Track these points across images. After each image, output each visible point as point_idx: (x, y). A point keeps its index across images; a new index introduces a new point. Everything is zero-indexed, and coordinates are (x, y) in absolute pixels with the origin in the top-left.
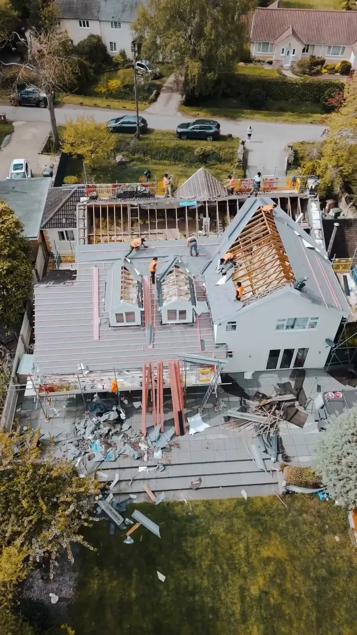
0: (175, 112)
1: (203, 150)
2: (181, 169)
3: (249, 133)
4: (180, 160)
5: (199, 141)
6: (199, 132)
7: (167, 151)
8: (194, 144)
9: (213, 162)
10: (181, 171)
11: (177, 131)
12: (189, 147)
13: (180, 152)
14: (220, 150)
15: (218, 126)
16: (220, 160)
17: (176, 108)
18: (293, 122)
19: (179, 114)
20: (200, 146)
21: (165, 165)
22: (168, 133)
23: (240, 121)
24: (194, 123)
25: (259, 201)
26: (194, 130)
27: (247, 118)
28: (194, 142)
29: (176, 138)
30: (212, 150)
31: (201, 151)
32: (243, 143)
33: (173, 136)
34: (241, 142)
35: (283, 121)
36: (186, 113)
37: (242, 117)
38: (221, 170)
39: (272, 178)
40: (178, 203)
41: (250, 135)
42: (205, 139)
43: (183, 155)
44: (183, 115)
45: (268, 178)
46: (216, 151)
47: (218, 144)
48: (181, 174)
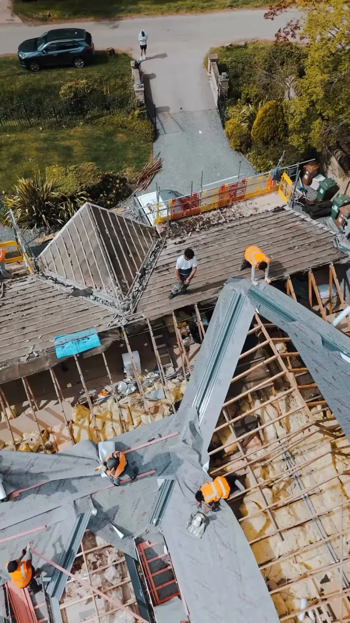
0: (9, 16)
1: (73, 89)
2: (43, 135)
3: (142, 44)
4: (39, 114)
5: (62, 71)
6: (59, 54)
7: (11, 99)
8: (54, 79)
9: (95, 112)
10: (45, 140)
11: (20, 58)
12: (48, 87)
13: (34, 97)
14: (101, 83)
15: (88, 37)
16: (106, 105)
17: (8, 7)
18: (203, 8)
19: (17, 19)
20: (67, 81)
21: (12, 130)
22: (5, 62)
23: (119, 19)
24: (45, 39)
25: (247, 299)
26: (50, 53)
27: (130, 11)
28: (54, 73)
29: (22, 71)
30: (88, 88)
31: (71, 92)
32: (137, 66)
33: (15, 68)
34: (132, 63)
35: (187, 8)
36: (30, 17)
37: (123, 11)
38: (112, 124)
39: (234, 182)
40: (52, 351)
41: (144, 47)
42: (72, 65)
43: (41, 103)
44: (24, 20)
45: (226, 185)
46: (95, 87)
47: (96, 72)
48: (46, 145)
